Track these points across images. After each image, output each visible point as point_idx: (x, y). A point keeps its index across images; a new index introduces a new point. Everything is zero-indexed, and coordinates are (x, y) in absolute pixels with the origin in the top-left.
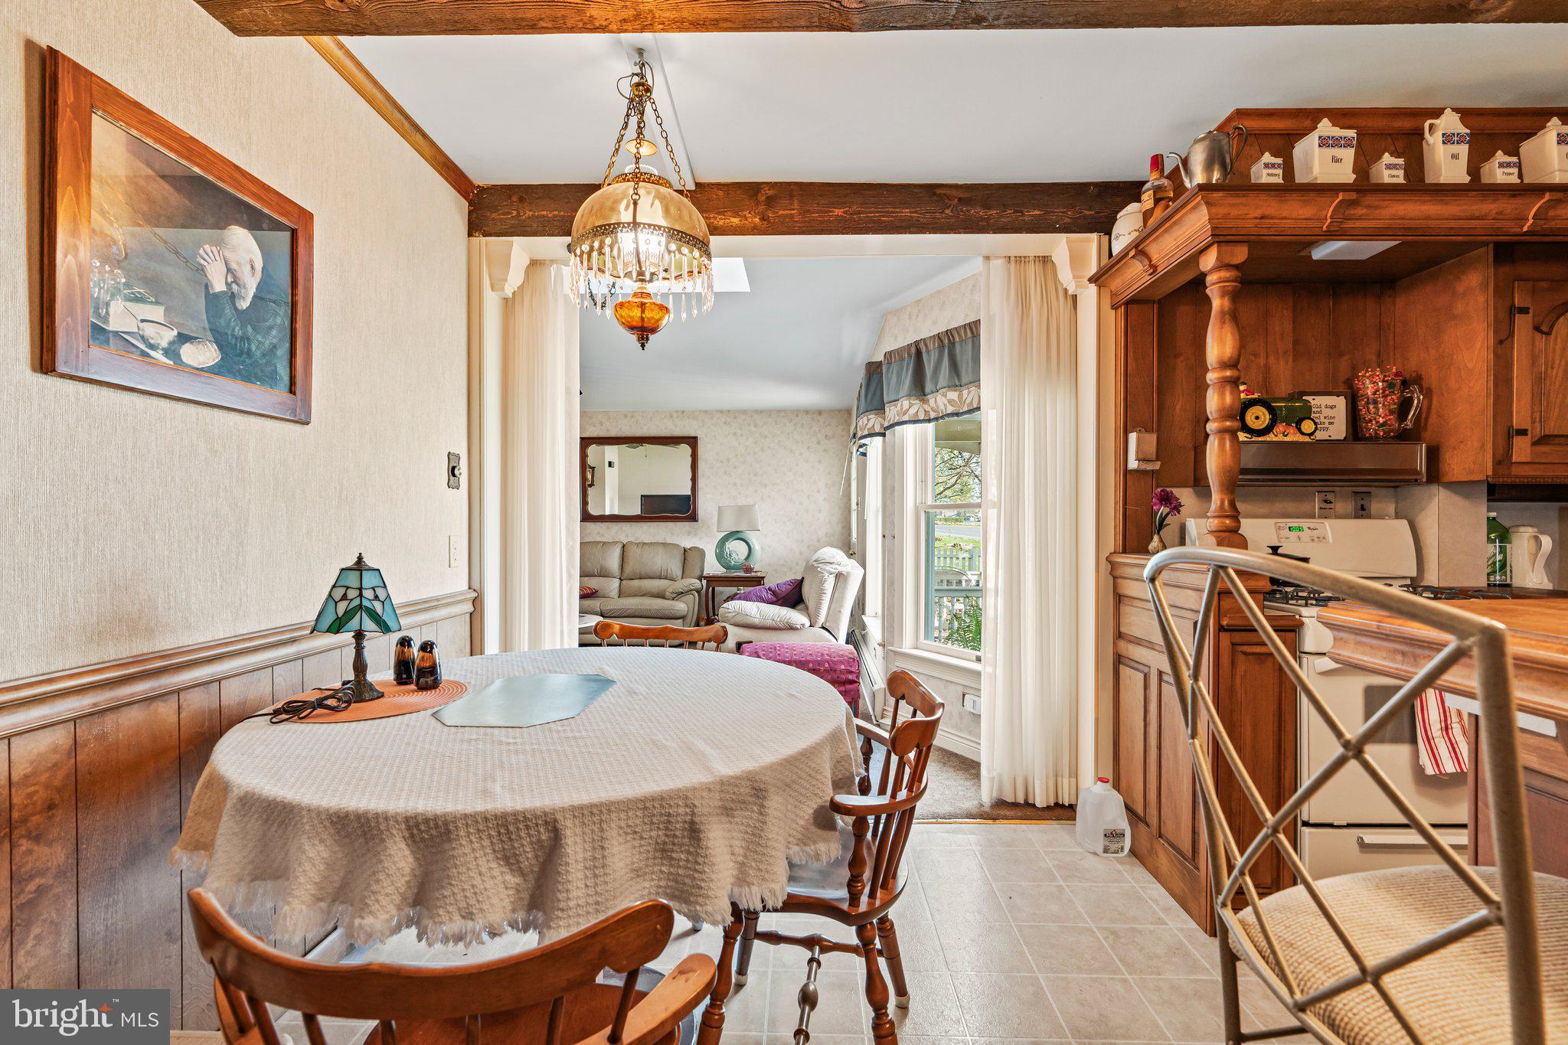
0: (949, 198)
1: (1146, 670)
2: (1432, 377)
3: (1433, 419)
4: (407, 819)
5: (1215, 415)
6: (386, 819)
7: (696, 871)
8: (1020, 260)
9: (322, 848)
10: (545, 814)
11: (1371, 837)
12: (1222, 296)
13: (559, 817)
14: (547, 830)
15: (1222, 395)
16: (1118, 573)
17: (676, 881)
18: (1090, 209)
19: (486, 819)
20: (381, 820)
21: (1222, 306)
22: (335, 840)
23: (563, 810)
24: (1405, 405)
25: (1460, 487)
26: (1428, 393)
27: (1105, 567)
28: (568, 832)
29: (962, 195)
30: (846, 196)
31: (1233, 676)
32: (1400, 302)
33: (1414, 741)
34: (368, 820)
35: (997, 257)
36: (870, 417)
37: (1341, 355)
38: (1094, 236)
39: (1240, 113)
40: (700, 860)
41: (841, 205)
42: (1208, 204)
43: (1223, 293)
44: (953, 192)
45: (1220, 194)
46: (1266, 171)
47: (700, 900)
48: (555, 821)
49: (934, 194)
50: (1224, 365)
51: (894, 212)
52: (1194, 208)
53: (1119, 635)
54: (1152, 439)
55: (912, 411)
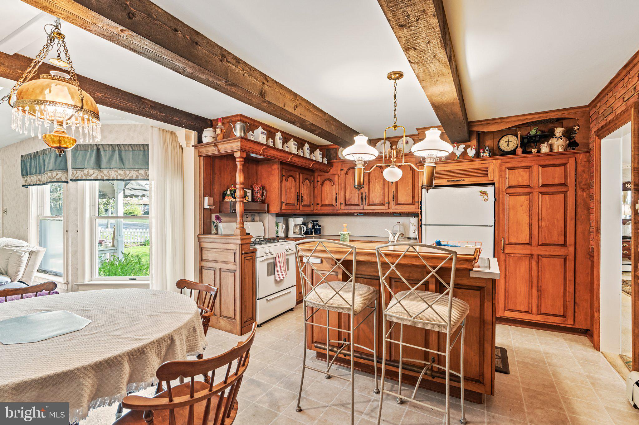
0: (147, 104)
1: (214, 269)
2: (267, 187)
3: (268, 198)
4: (128, 353)
5: (239, 197)
6: (120, 356)
7: (196, 340)
8: (163, 130)
9: (90, 380)
10: (169, 335)
11: (269, 298)
12: (240, 165)
13: (173, 335)
14: (170, 340)
15: (240, 191)
16: (200, 241)
17: (190, 346)
18: (193, 123)
19: (154, 343)
20: (118, 358)
21: (240, 168)
22: (94, 375)
23: (173, 332)
24: (263, 193)
25: (272, 214)
26: (266, 191)
27: (197, 239)
28: (176, 338)
29: (152, 105)
30: (103, 89)
31: (244, 265)
32: (260, 167)
33: (275, 274)
34: (112, 360)
35: (156, 127)
36: (58, 173)
37: (250, 179)
38: (193, 132)
39: (241, 115)
40: (197, 337)
41: (101, 92)
42: (241, 141)
43: (241, 165)
44: (149, 103)
45: (244, 140)
46: (252, 136)
47: (198, 348)
48: (172, 336)
49: (141, 101)
50: (241, 184)
51: (124, 103)
52: (237, 141)
53: (202, 260)
54: (212, 199)
55: (94, 175)
